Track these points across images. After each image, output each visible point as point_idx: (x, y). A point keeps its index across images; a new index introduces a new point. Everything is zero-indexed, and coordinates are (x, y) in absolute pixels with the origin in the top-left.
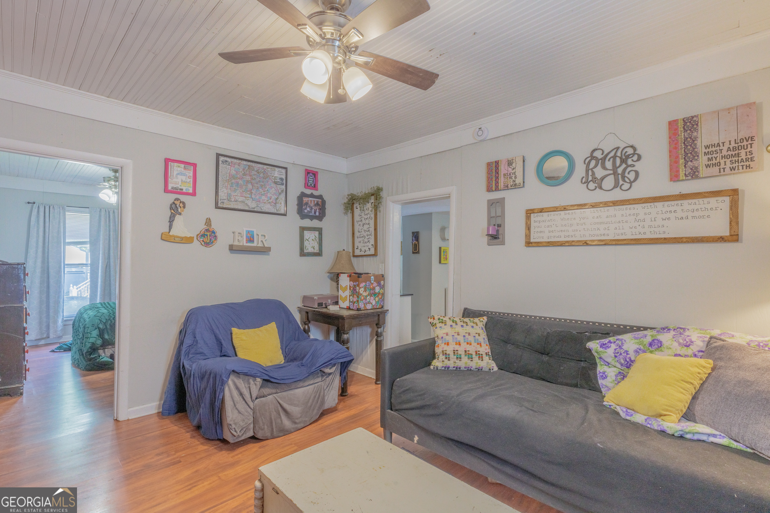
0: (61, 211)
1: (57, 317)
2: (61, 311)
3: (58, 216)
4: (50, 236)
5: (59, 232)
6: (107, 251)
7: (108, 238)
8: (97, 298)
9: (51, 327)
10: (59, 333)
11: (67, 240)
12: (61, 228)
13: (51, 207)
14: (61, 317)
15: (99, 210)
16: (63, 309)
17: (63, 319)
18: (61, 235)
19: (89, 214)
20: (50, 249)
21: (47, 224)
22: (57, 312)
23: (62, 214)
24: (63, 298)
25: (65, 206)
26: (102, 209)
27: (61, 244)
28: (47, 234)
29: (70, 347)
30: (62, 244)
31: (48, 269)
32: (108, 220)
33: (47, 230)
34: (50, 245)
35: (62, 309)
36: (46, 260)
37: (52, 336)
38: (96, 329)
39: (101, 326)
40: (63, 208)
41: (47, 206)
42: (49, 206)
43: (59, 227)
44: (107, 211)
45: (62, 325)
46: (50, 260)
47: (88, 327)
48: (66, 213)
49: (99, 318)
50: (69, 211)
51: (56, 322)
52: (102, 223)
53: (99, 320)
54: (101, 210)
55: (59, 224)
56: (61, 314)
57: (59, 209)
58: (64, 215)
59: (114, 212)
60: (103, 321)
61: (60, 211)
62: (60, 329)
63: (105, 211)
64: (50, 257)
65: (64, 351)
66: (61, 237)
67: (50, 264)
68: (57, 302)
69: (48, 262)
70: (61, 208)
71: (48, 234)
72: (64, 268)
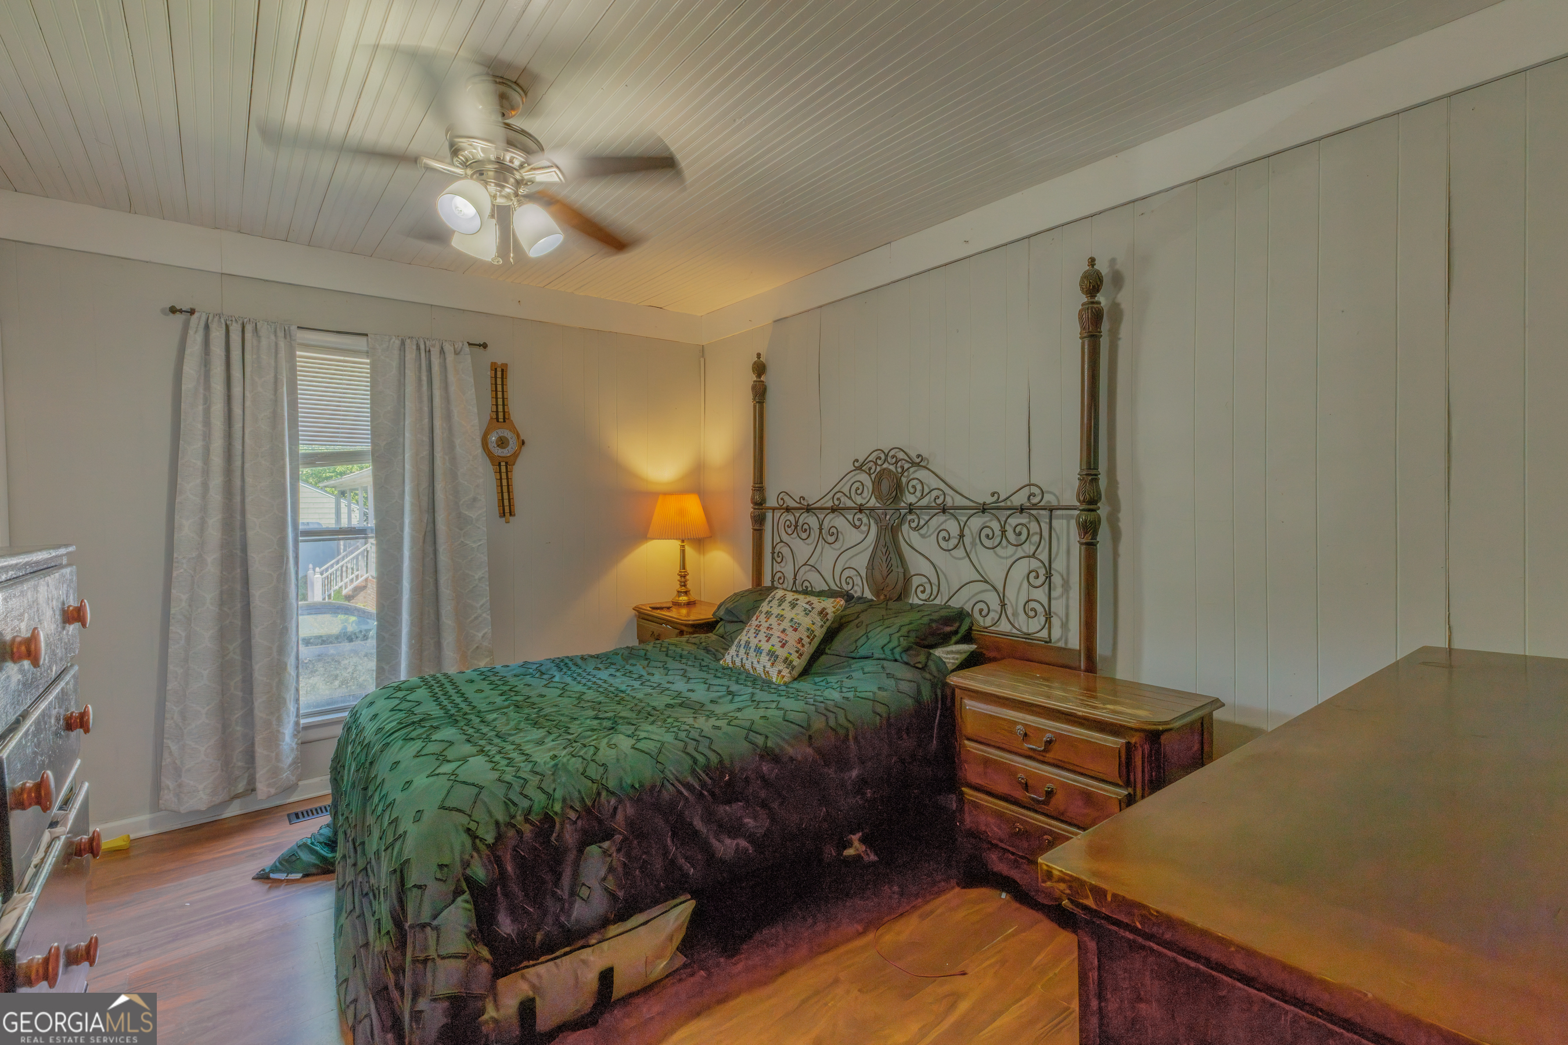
0: (282, 344)
1: (280, 720)
2: (290, 696)
3: (273, 363)
4: (247, 431)
5: (275, 418)
6: (425, 484)
7: (426, 439)
8: (399, 644)
9: (259, 761)
10: (287, 775)
11: (303, 449)
12: (283, 402)
13: (249, 328)
14: (293, 719)
15: (398, 342)
16: (297, 690)
17: (297, 723)
18: (283, 429)
19: (368, 357)
20: (249, 480)
21: (237, 390)
22: (276, 704)
23: (282, 354)
24: (295, 649)
25: (294, 328)
26: (408, 341)
27: (283, 459)
28: (237, 426)
29: (324, 859)
30: (288, 459)
31: (244, 549)
32: (424, 378)
33: (237, 410)
34: (247, 466)
35: (293, 691)
36: (239, 518)
37: (263, 789)
38: (457, 893)
39: (479, 872)
40: (288, 334)
41: (234, 324)
42: (240, 322)
43: (276, 401)
44: (422, 347)
45: (294, 746)
46: (250, 518)
47: (419, 887)
48: (298, 353)
49: (464, 820)
50: (307, 347)
51: (273, 740)
52: (410, 389)
53: (468, 830)
54: (403, 343)
55: (276, 390)
56: (292, 707)
57: (273, 337)
58: (292, 358)
59: (442, 351)
60: (482, 840)
61: (276, 344)
62: (289, 760)
63: (415, 347)
64: (248, 507)
65: (306, 876)
66: (283, 436)
67: (250, 534)
68: (278, 669)
69: (243, 527)
70: (281, 334)
71: (241, 425)
72: (296, 543)
